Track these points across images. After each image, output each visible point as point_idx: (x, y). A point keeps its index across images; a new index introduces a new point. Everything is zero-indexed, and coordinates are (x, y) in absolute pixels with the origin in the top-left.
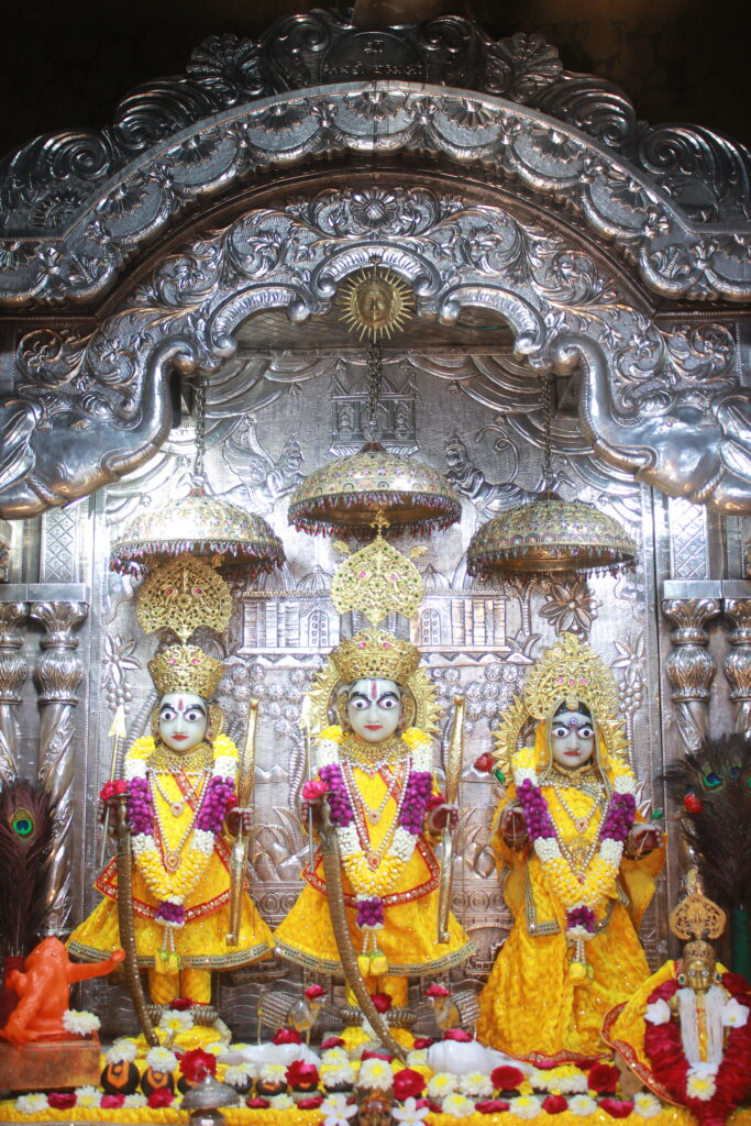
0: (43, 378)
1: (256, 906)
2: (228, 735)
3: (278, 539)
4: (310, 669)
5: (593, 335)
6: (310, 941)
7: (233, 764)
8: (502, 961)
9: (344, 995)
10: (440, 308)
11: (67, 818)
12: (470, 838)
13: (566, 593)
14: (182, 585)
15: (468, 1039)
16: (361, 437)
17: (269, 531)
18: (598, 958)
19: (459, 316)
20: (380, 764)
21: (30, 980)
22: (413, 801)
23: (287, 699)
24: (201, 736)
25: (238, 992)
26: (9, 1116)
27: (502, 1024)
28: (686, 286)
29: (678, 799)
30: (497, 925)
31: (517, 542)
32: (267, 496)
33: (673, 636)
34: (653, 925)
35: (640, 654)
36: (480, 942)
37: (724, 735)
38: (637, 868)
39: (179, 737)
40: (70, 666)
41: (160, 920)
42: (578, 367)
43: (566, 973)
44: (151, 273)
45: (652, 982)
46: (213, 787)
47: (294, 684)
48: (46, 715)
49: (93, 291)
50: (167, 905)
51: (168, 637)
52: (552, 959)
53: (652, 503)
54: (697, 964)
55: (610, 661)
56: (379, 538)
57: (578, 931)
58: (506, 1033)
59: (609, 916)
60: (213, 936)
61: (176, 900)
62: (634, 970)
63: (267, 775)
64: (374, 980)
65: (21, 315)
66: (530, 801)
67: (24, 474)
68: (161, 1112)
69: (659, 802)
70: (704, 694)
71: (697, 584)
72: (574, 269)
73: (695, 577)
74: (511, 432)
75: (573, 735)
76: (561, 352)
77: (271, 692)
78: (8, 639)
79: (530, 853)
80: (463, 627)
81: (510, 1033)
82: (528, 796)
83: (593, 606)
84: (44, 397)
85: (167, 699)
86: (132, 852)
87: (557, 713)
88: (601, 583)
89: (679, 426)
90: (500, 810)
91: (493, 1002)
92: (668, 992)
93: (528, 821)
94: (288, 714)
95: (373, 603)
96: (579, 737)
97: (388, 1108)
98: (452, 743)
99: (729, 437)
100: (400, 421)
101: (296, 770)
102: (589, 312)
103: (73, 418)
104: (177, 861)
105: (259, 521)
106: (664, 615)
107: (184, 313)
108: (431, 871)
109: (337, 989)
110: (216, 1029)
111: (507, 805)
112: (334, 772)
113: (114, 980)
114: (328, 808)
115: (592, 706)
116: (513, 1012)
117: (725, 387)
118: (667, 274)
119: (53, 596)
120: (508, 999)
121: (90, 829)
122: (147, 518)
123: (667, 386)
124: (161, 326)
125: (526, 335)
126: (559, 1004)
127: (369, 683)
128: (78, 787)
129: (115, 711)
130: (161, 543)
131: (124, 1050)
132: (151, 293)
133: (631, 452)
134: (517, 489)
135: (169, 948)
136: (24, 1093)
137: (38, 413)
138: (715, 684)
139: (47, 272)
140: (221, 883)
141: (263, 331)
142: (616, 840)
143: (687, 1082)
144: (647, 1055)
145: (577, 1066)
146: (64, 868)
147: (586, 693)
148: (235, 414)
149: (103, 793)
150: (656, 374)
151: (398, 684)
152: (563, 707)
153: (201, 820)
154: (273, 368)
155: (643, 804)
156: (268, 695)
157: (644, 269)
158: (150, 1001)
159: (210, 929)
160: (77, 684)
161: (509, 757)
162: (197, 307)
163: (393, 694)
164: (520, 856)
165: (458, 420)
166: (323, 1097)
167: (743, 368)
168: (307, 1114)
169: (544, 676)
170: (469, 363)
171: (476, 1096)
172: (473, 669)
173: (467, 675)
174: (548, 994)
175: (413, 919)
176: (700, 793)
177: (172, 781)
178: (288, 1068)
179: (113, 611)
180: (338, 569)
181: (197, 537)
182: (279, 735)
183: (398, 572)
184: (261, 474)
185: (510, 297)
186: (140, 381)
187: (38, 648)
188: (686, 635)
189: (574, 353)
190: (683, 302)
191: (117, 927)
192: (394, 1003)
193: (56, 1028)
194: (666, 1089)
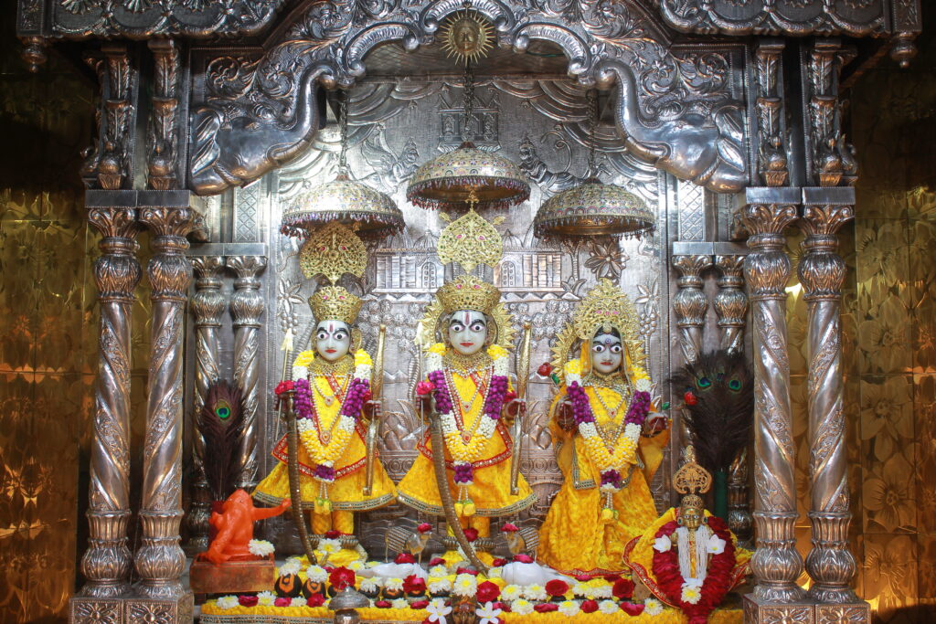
0: (226, 92)
1: (385, 467)
2: (365, 349)
3: (399, 211)
4: (423, 303)
5: (626, 60)
6: (422, 492)
7: (369, 370)
8: (555, 506)
9: (445, 528)
10: (514, 41)
11: (254, 406)
12: (534, 422)
13: (604, 250)
14: (331, 244)
15: (530, 561)
16: (460, 139)
17: (393, 205)
18: (622, 505)
19: (528, 46)
20: (471, 371)
21: (225, 519)
22: (494, 396)
23: (407, 324)
24: (346, 350)
25: (374, 526)
26: (212, 610)
27: (555, 549)
28: (695, 23)
29: (680, 395)
30: (553, 481)
31: (569, 213)
32: (393, 181)
33: (679, 281)
34: (660, 482)
35: (655, 294)
36: (541, 494)
37: (713, 351)
38: (651, 443)
39: (330, 351)
40: (255, 301)
41: (317, 478)
42: (615, 84)
43: (599, 515)
44: (303, 15)
45: (660, 522)
46: (354, 386)
47: (412, 313)
48: (239, 336)
49: (259, 26)
50: (322, 467)
51: (323, 281)
52: (590, 506)
53: (666, 187)
54: (691, 511)
55: (635, 298)
56: (472, 210)
57: (609, 487)
58: (557, 556)
59: (630, 476)
60: (354, 488)
61: (329, 464)
62: (646, 513)
63: (393, 377)
64: (467, 520)
65: (208, 47)
66: (576, 397)
67: (212, 162)
68: (316, 610)
69: (667, 398)
70: (700, 322)
71: (696, 245)
72: (612, 12)
73: (695, 240)
74: (566, 135)
75: (608, 350)
76: (602, 73)
77: (396, 319)
78: (211, 282)
79: (576, 432)
80: (531, 274)
81: (560, 556)
82: (575, 393)
83: (623, 259)
84: (226, 106)
85: (321, 325)
86: (298, 431)
87: (596, 335)
88: (629, 244)
89: (687, 127)
90: (556, 402)
91: (548, 534)
92: (670, 530)
93: (575, 411)
94: (408, 335)
95: (467, 257)
96: (611, 352)
97: (473, 609)
98: (522, 356)
99: (724, 136)
100: (487, 128)
101: (413, 374)
102: (623, 44)
103: (246, 121)
104: (329, 438)
105: (386, 198)
106: (674, 267)
107: (327, 44)
108: (506, 445)
109: (441, 524)
110: (357, 551)
111: (560, 399)
112: (438, 376)
114: (434, 401)
115: (621, 330)
116: (562, 541)
117: (721, 100)
118: (681, 14)
119: (242, 252)
120: (559, 533)
121: (270, 414)
122: (305, 196)
123: (679, 98)
124: (310, 54)
125: (577, 60)
126: (594, 537)
127: (464, 314)
128: (261, 385)
129: (286, 332)
130: (316, 213)
131: (292, 567)
132: (303, 30)
133: (652, 146)
134: (570, 176)
135: (323, 496)
136: (223, 595)
137: (221, 118)
138: (707, 315)
139: (225, 13)
140: (360, 452)
141: (389, 62)
142: (636, 424)
143: (681, 592)
144: (654, 573)
145: (605, 579)
146: (253, 440)
147: (617, 321)
148: (370, 123)
149: (277, 390)
150: (671, 90)
151: (484, 314)
152: (601, 331)
153: (345, 409)
154: (397, 90)
155: (655, 400)
156: (393, 321)
157: (664, 10)
158: (311, 531)
159: (352, 484)
160: (259, 313)
161: (562, 365)
162: (336, 40)
163: (480, 321)
164: (569, 435)
165: (529, 127)
166: (429, 600)
167: (734, 86)
168: (418, 612)
169: (588, 309)
170: (537, 86)
171: (534, 600)
172: (538, 304)
173: (533, 308)
174: (587, 529)
175: (493, 478)
176: (695, 391)
177: (326, 382)
178: (404, 580)
179: (284, 262)
180: (442, 232)
181: (341, 209)
182: (401, 350)
183: (485, 234)
184: (389, 165)
185: (566, 32)
186: (295, 94)
187: (232, 288)
188: (688, 280)
189: (611, 74)
190: (691, 36)
191: (288, 482)
192: (480, 535)
193: (244, 551)
194: (667, 597)
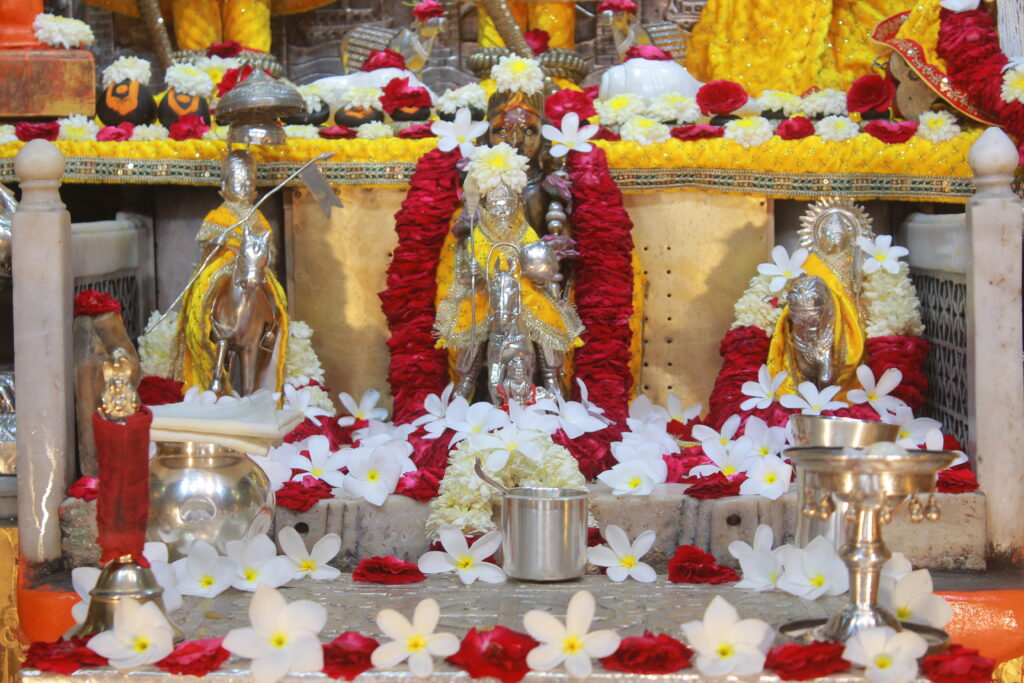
15: (664, 57)
25: (316, 54)
68: (189, 144)
91: (707, 47)
113: (124, 41)
120: (729, 37)
126: (809, 27)
143: (1002, 82)
144: (941, 54)
158: (177, 44)
168: (411, 143)
171: (674, 122)
178: (383, 90)
192: (552, 43)
193: (25, 38)
194: (969, 100)
